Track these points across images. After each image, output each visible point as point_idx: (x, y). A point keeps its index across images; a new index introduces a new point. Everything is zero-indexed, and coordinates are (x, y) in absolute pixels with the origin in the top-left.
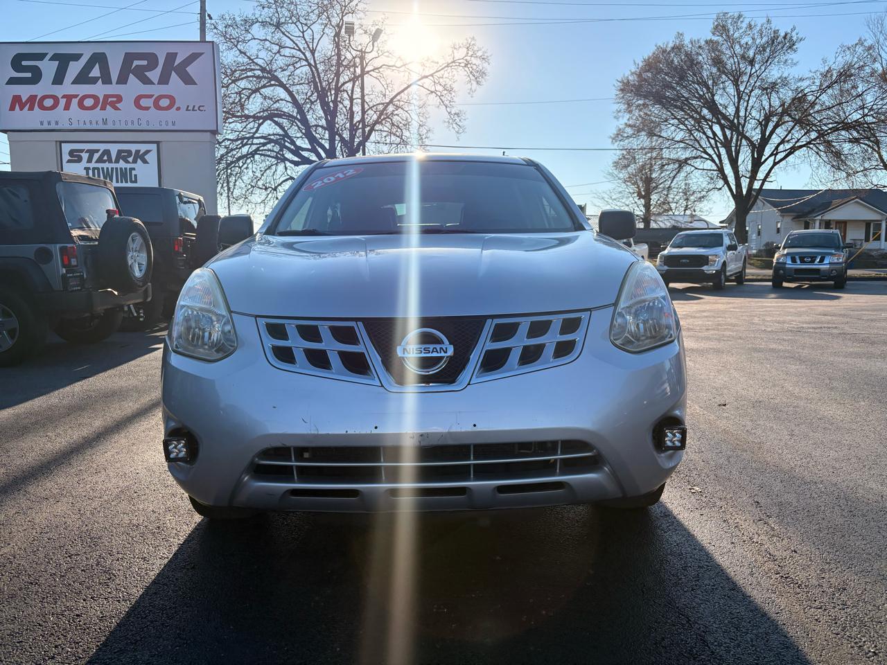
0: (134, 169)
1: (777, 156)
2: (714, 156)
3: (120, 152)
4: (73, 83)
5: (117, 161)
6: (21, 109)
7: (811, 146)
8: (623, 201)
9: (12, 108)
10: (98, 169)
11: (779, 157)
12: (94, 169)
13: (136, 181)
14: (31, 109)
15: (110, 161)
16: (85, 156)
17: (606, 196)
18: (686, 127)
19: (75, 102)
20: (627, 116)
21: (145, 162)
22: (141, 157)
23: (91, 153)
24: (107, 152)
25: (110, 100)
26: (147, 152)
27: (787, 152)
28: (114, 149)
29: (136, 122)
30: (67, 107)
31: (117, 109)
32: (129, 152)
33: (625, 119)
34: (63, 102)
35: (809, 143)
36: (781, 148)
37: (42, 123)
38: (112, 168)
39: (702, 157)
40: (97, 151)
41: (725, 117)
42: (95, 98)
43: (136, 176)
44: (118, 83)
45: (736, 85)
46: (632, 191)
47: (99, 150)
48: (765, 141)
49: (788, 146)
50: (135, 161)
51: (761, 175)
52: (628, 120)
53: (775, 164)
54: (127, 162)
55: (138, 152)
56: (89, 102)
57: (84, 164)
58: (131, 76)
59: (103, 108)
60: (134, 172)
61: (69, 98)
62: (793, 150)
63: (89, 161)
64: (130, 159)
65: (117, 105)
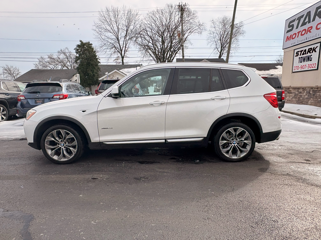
0: (311, 55)
3: (309, 49)
4: (300, 27)
5: (307, 53)
6: (288, 41)
9: (286, 41)
10: (302, 57)
12: (301, 57)
13: (311, 60)
14: (290, 40)
15: (306, 54)
16: (300, 53)
19: (300, 33)
21: (315, 51)
22: (314, 50)
23: (301, 51)
24: (305, 50)
25: (309, 29)
26: (317, 47)
28: (307, 48)
29: (315, 36)
30: (298, 37)
31: (310, 32)
32: (311, 49)
34: (297, 34)
37: (291, 45)
38: (306, 56)
40: (303, 51)
42: (305, 30)
43: (312, 58)
44: (312, 22)
47: (303, 50)
50: (312, 52)
54: (310, 53)
55: (314, 48)
56: (304, 32)
57: (299, 56)
58: (317, 16)
59: (307, 34)
60: (311, 57)
61: (299, 33)
63: (300, 55)
64: (311, 52)
65: (311, 31)
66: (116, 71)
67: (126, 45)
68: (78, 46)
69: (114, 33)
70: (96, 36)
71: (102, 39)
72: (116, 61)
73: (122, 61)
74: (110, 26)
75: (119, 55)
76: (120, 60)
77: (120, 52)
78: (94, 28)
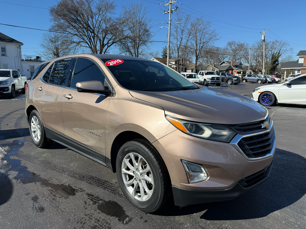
1: (108, 45)
2: (89, 42)
7: (118, 42)
8: (49, 56)
11: (109, 45)
17: (41, 53)
18: (77, 31)
20: (54, 22)
27: (111, 43)
33: (52, 23)
35: (118, 41)
36: (110, 42)
39: (84, 42)
41: (91, 29)
45: (92, 18)
46: (52, 52)
48: (104, 39)
49: (112, 41)
51: (104, 50)
52: (54, 24)
53: (108, 47)
62: (113, 43)
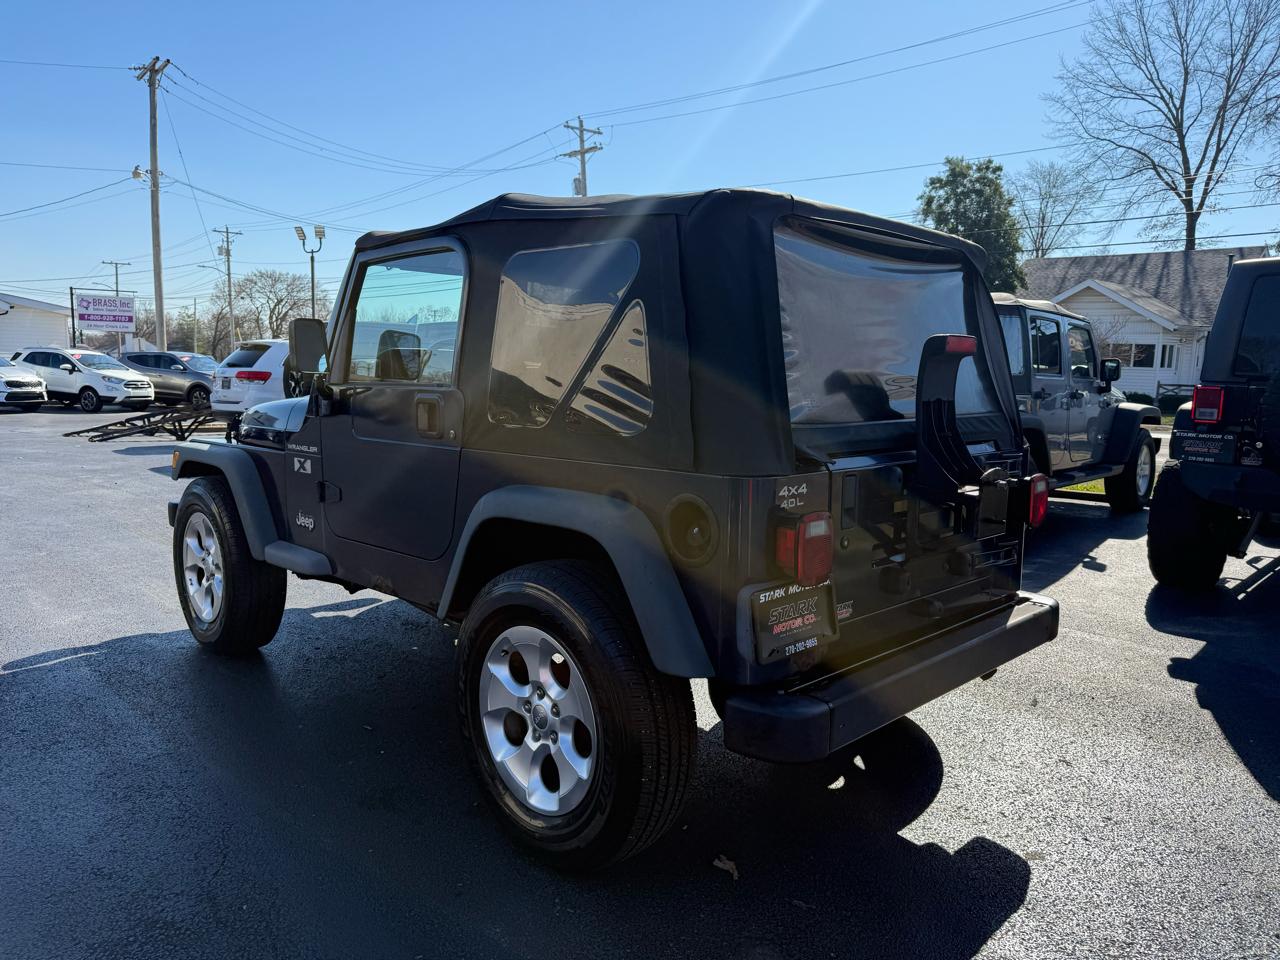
66: (1089, 288)
67: (1219, 151)
68: (935, 182)
69: (1162, 98)
70: (1061, 127)
71: (1085, 135)
72: (1155, 234)
73: (1184, 233)
74: (1143, 67)
75: (1176, 203)
76: (1179, 231)
77: (1182, 187)
78: (1059, 89)
